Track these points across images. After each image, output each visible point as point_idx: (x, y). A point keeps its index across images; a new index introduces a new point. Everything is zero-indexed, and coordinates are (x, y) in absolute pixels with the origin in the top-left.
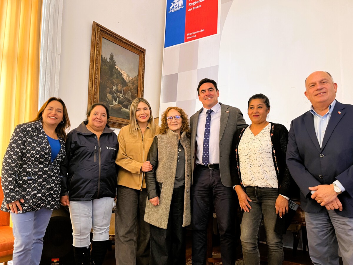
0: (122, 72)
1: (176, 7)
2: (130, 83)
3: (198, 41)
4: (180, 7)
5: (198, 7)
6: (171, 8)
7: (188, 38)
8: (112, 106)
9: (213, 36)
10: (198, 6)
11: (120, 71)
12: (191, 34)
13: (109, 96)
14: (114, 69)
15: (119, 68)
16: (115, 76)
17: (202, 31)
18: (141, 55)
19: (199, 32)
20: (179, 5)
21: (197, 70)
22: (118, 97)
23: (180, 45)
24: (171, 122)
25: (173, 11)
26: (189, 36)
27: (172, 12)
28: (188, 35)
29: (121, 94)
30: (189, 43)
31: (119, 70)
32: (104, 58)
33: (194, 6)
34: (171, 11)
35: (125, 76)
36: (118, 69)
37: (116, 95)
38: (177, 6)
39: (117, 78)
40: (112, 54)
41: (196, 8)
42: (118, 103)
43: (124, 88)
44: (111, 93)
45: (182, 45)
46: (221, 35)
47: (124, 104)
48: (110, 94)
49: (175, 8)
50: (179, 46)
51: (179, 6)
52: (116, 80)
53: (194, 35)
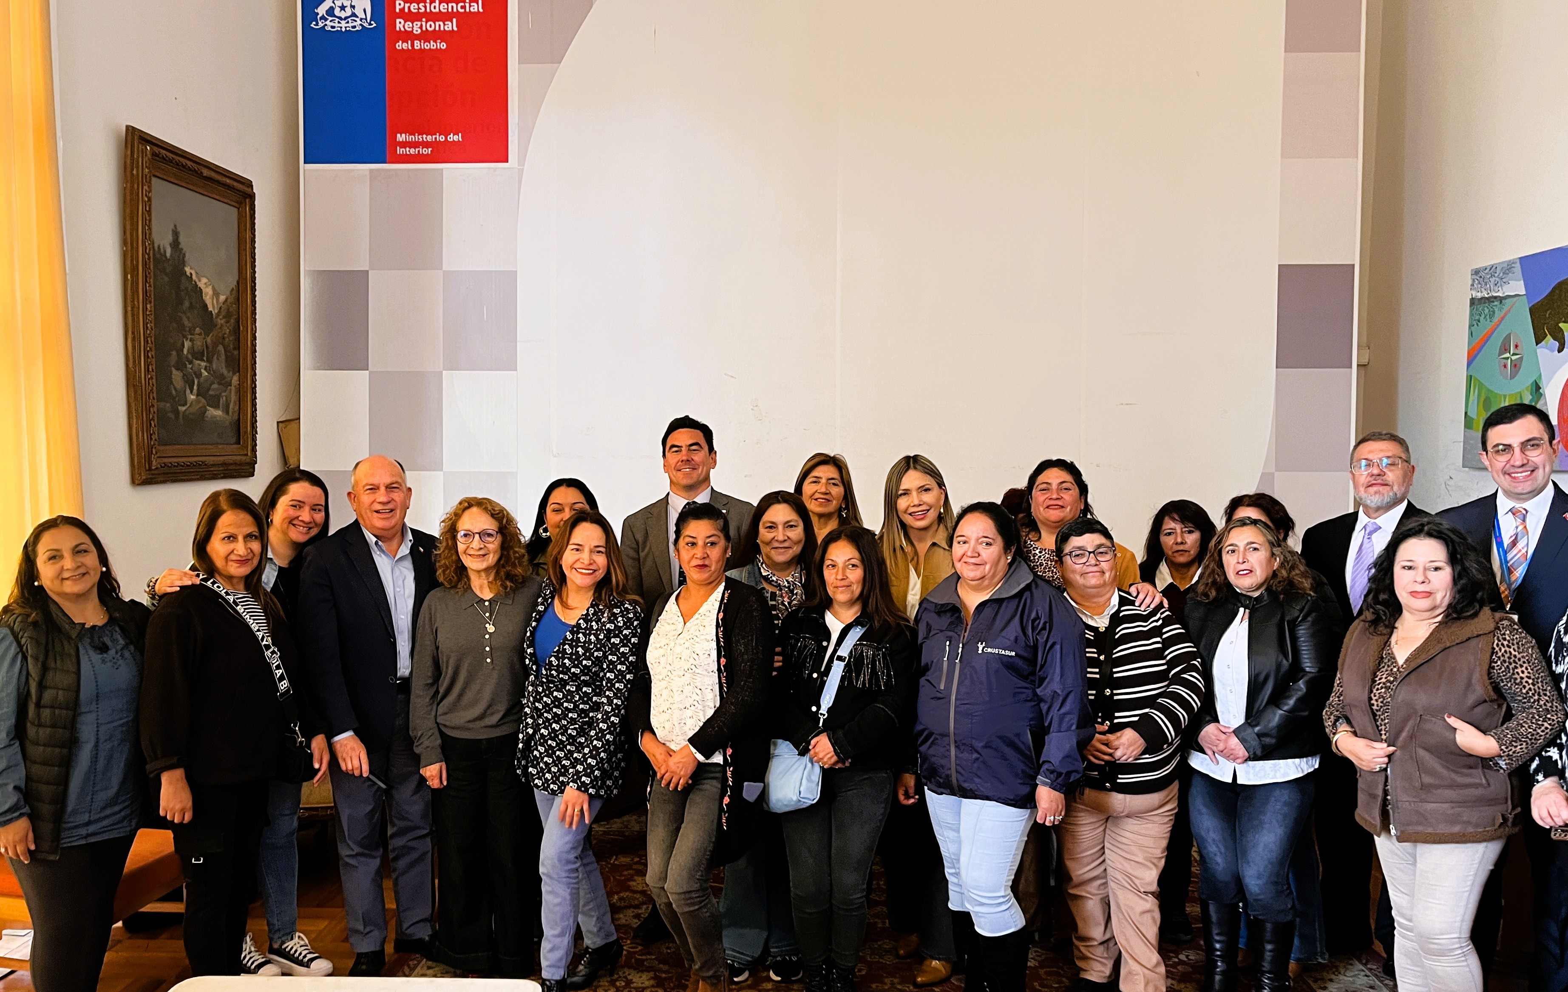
0: (202, 283)
1: (343, 15)
2: (221, 317)
3: (442, 170)
4: (359, 22)
5: (432, 45)
6: (322, 10)
7: (400, 151)
8: (186, 410)
9: (495, 169)
10: (435, 42)
11: (197, 281)
12: (411, 138)
13: (177, 376)
14: (183, 279)
15: (193, 272)
16: (187, 304)
17: (452, 138)
18: (243, 205)
19: (442, 138)
20: (356, 11)
21: (442, 271)
22: (195, 373)
23: (371, 170)
24: (468, 547)
25: (333, 27)
26: (404, 145)
27: (328, 28)
28: (401, 138)
29: (204, 360)
30: (409, 170)
31: (194, 277)
32: (159, 246)
33: (418, 37)
34: (321, 24)
35: (208, 299)
36: (191, 274)
37: (191, 369)
38: (349, 12)
39: (191, 307)
40: (175, 226)
41: (427, 46)
42: (197, 396)
43: (209, 340)
44: (180, 365)
45: (378, 170)
46: (521, 172)
47: (211, 393)
48: (177, 369)
49: (340, 18)
50: (368, 173)
51: (354, 15)
52: (189, 314)
53: (426, 145)
